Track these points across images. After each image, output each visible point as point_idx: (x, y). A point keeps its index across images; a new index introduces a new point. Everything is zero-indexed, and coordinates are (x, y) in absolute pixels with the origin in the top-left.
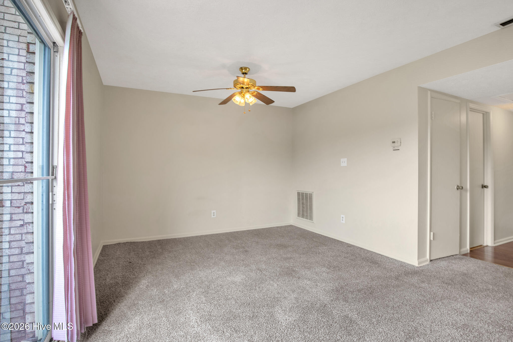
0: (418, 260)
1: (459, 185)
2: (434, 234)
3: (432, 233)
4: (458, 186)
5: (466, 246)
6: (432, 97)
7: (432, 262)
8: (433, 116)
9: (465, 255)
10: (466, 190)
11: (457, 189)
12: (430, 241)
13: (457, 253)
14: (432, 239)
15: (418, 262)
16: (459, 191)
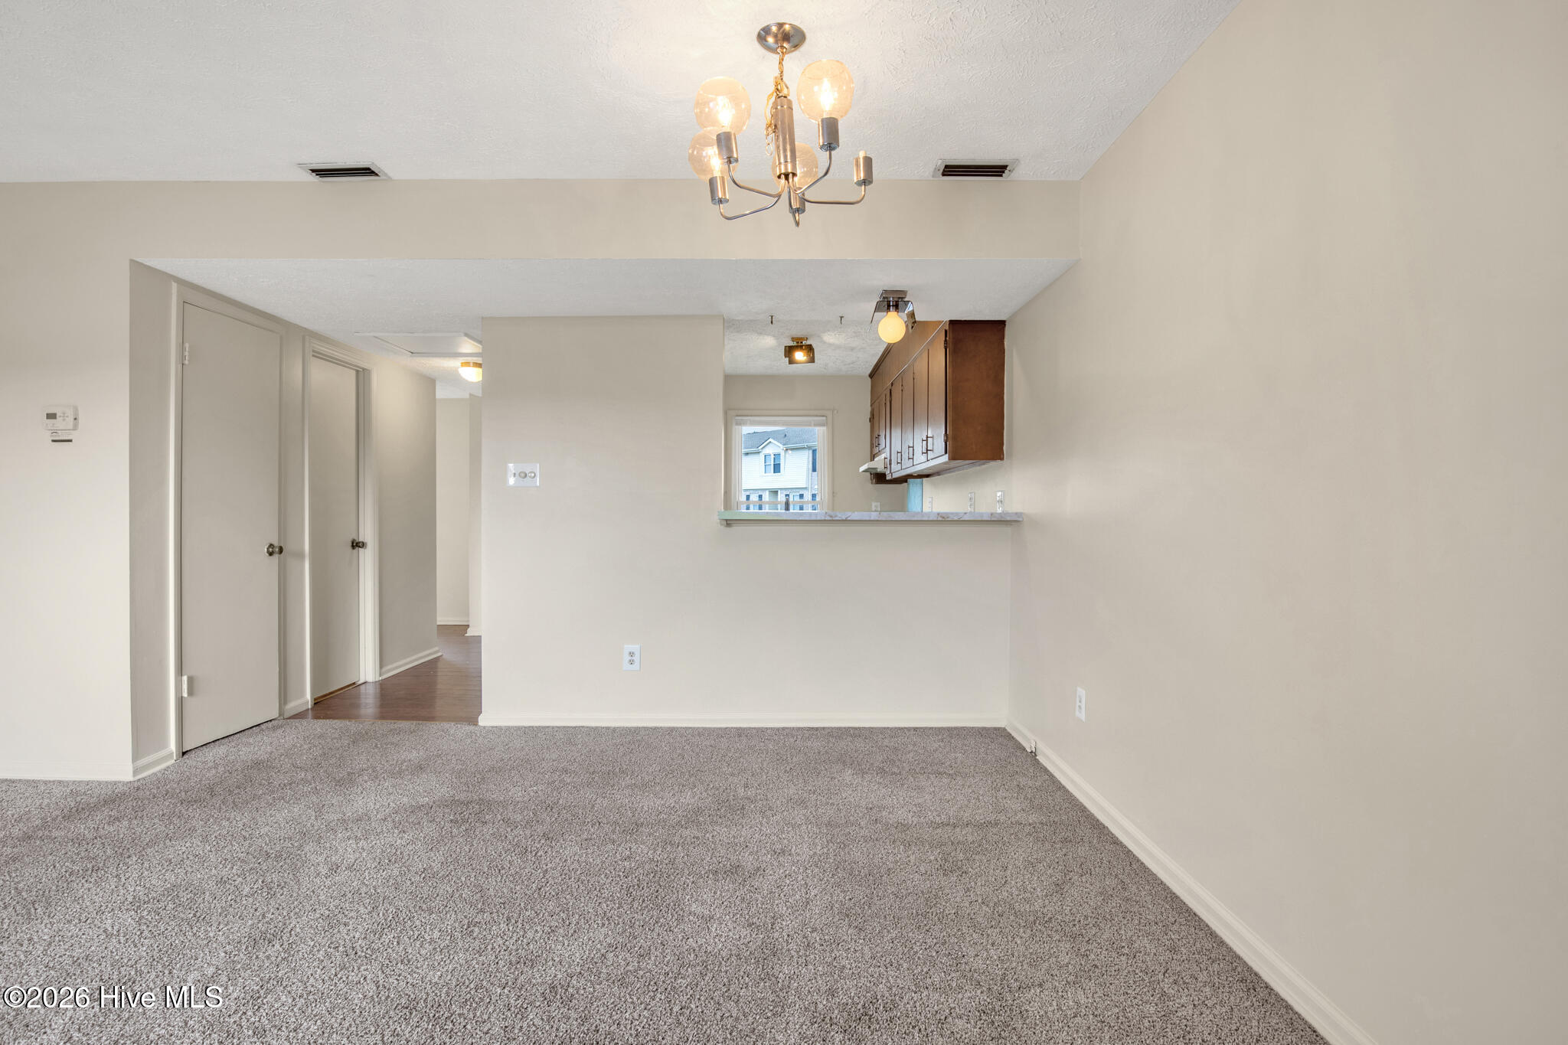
0: (133, 763)
1: (276, 544)
2: (191, 680)
3: (185, 678)
4: (271, 545)
5: (303, 693)
6: (184, 303)
7: (186, 756)
8: (187, 354)
9: (300, 716)
10: (300, 555)
11: (271, 554)
12: (180, 702)
13: (275, 714)
14: (185, 695)
15: (134, 768)
16: (276, 556)
